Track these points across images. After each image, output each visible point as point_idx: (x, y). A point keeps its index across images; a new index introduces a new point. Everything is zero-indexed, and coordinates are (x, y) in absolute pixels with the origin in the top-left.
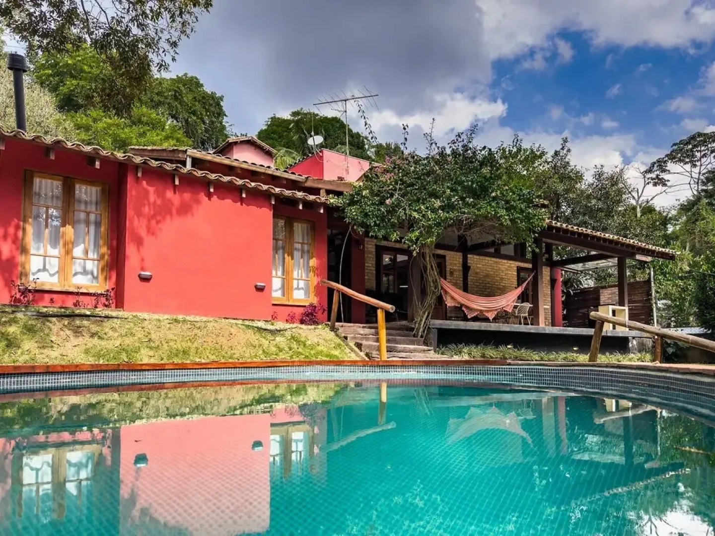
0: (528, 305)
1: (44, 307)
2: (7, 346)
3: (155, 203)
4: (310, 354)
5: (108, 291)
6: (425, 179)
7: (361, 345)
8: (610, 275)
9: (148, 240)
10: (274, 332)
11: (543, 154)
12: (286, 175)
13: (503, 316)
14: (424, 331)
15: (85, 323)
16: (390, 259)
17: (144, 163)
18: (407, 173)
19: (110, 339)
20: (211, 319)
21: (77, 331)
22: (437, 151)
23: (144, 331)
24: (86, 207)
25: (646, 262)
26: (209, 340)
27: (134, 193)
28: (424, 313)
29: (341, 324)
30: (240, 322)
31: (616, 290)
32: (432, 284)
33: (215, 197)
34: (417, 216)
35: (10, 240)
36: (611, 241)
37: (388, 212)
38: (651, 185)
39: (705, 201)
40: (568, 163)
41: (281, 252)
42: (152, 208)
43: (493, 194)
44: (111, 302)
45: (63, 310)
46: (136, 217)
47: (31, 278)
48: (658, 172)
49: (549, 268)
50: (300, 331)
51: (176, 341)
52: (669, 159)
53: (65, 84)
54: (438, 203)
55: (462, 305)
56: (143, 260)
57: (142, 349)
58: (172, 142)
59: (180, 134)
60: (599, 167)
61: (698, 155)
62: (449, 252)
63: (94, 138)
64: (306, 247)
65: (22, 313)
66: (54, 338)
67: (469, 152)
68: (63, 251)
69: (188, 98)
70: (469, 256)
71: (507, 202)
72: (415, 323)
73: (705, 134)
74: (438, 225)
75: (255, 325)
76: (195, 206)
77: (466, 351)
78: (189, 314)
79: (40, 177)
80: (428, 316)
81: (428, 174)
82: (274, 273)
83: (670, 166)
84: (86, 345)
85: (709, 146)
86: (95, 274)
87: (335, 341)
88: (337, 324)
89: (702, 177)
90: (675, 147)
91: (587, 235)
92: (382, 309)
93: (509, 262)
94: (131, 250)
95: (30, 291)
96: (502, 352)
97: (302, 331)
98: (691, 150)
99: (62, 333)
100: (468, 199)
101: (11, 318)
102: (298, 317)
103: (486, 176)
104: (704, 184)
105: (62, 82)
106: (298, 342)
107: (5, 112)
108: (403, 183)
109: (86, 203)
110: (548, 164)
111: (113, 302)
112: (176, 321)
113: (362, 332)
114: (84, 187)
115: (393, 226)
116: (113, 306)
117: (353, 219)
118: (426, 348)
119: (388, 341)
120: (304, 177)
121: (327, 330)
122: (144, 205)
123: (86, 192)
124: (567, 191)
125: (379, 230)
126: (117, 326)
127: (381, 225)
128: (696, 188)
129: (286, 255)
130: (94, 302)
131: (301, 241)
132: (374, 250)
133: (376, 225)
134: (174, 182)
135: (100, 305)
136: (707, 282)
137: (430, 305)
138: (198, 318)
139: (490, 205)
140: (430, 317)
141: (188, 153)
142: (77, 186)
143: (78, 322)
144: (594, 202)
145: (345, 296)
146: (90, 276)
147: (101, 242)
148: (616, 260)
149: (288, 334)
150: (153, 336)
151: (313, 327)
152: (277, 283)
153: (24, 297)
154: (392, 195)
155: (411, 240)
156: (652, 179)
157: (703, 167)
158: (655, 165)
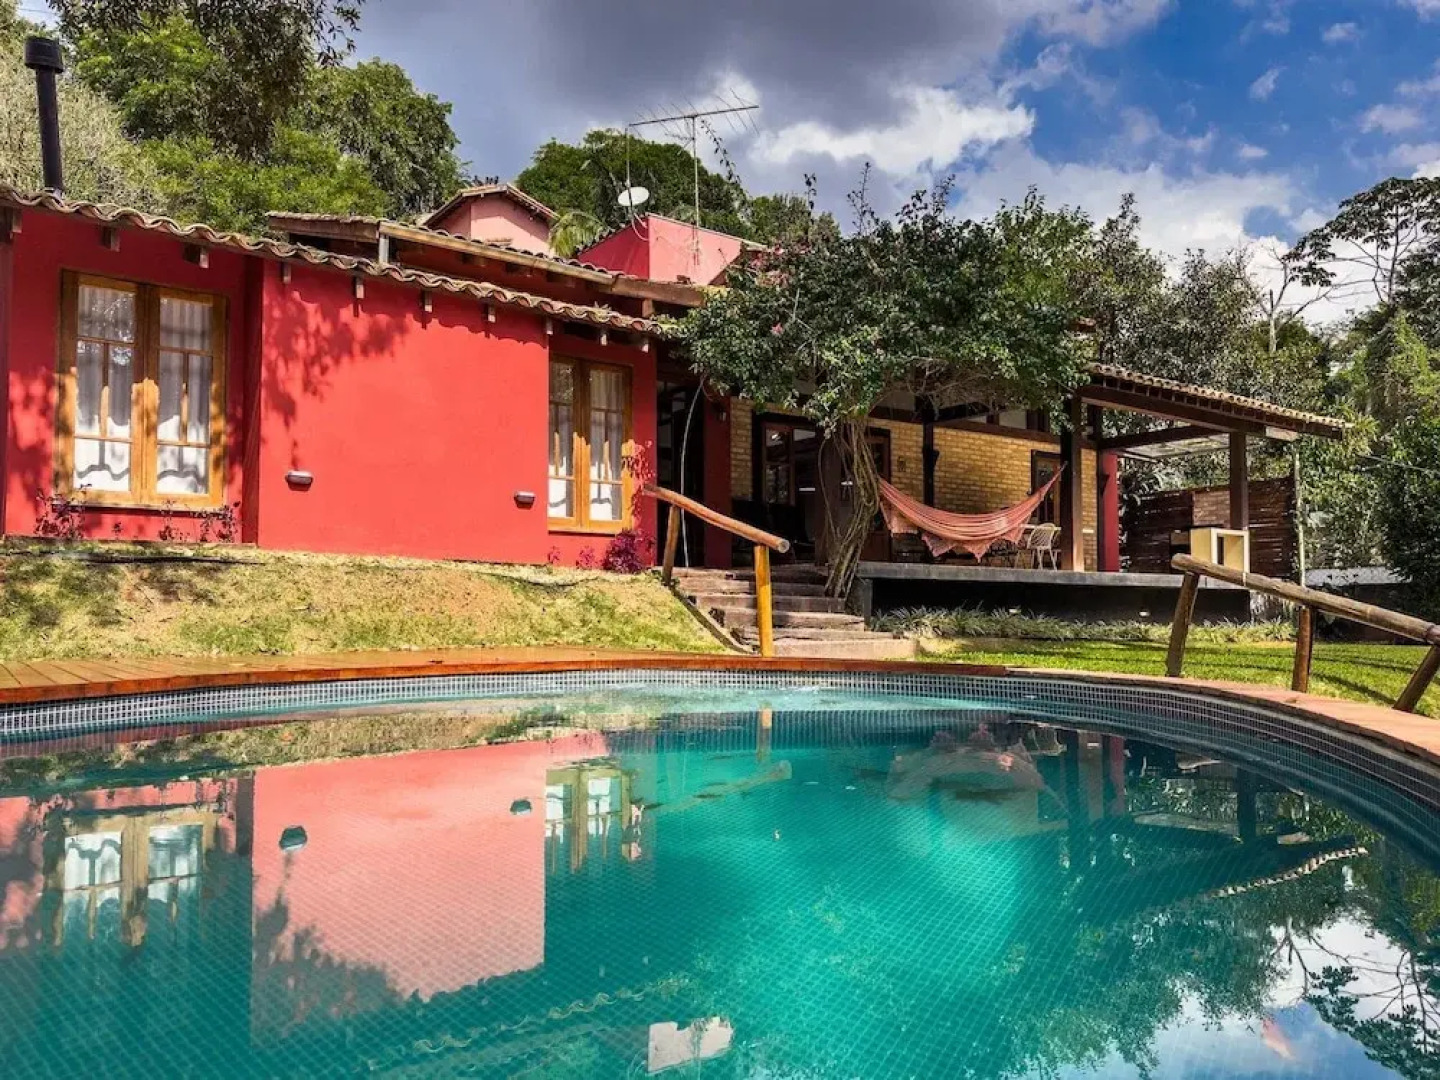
0: (1051, 529)
1: (104, 541)
2: (32, 623)
3: (318, 330)
4: (622, 632)
5: (226, 508)
6: (849, 285)
7: (722, 613)
8: (1214, 466)
9: (304, 404)
10: (552, 589)
11: (1084, 226)
12: (574, 271)
13: (1002, 551)
14: (846, 584)
15: (184, 573)
16: (782, 436)
17: (296, 256)
18: (815, 273)
19: (231, 604)
20: (430, 563)
21: (169, 591)
22: (874, 227)
23: (299, 590)
24: (182, 341)
25: (1285, 443)
26: (425, 604)
27: (277, 313)
28: (847, 548)
29: (684, 570)
30: (485, 568)
31: (1226, 496)
32: (863, 493)
33: (435, 321)
34: (834, 361)
35: (34, 409)
36: (1217, 404)
37: (777, 351)
38: (1298, 282)
39: (1403, 315)
40: (1134, 244)
41: (564, 428)
42: (312, 341)
43: (985, 317)
44: (232, 529)
45: (139, 548)
46: (281, 363)
47: (77, 482)
48: (1312, 258)
49: (1094, 453)
50: (604, 587)
51: (360, 608)
52: (1333, 230)
53: (137, 84)
54: (874, 334)
55: (921, 530)
56: (295, 444)
57: (294, 626)
58: (350, 199)
59: (365, 182)
60: (1196, 252)
61: (1392, 222)
62: (897, 424)
63: (197, 191)
64: (614, 419)
65: (61, 555)
66: (122, 605)
67: (938, 230)
68: (138, 429)
69: (380, 109)
70: (936, 430)
71: (1012, 333)
72: (829, 568)
73: (1405, 183)
74: (875, 378)
75: (515, 575)
76: (397, 338)
77: (927, 622)
78: (387, 553)
79: (90, 284)
80: (853, 556)
81: (856, 274)
82: (552, 470)
83: (1337, 245)
84: (185, 618)
85: (1415, 204)
86: (202, 471)
87: (673, 605)
88: (675, 570)
89: (1399, 268)
90: (1346, 209)
91: (1170, 392)
92: (763, 545)
93: (1016, 441)
94: (271, 424)
95: (74, 509)
96: (997, 622)
97: (606, 585)
98: (1379, 214)
99: (137, 594)
100: (934, 327)
101: (38, 566)
102: (599, 555)
103: (970, 280)
104: (1403, 281)
105: (133, 79)
106: (599, 608)
107: (22, 141)
108: (807, 291)
109: (182, 334)
110: (1094, 245)
111: (236, 530)
112: (361, 568)
113: (725, 588)
114: (176, 303)
115: (787, 379)
116: (238, 536)
117: (708, 366)
118: (849, 618)
119: (775, 605)
120: (610, 275)
121: (657, 584)
122: (297, 336)
123: (183, 313)
124: (1131, 300)
125: (758, 388)
126: (245, 579)
127: (764, 377)
128: (1387, 290)
129: (575, 435)
130: (199, 532)
131: (604, 407)
132: (748, 421)
133: (752, 376)
134: (354, 293)
135: (211, 536)
136: (1404, 484)
137: (858, 535)
138: (404, 562)
139: (978, 339)
140: (858, 555)
141: (382, 229)
142: (164, 301)
143: (169, 572)
144: (1184, 322)
145: (691, 519)
146: (191, 478)
147: (213, 408)
148: (1225, 438)
149: (580, 592)
150: (316, 598)
151: (628, 577)
152: (557, 490)
153: (63, 521)
154: (784, 318)
155: (821, 408)
156: (1301, 270)
157: (1401, 248)
158: (1308, 245)
